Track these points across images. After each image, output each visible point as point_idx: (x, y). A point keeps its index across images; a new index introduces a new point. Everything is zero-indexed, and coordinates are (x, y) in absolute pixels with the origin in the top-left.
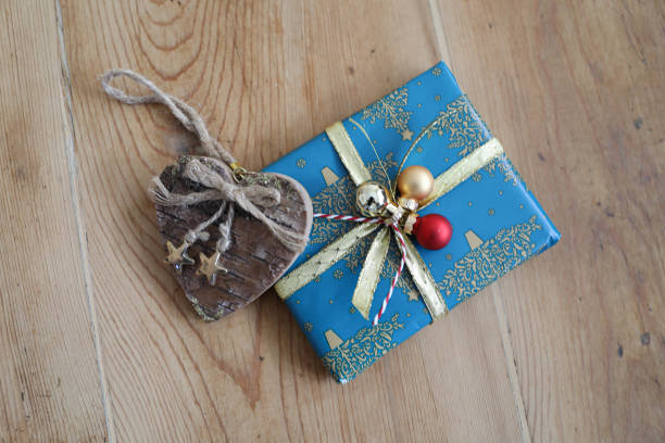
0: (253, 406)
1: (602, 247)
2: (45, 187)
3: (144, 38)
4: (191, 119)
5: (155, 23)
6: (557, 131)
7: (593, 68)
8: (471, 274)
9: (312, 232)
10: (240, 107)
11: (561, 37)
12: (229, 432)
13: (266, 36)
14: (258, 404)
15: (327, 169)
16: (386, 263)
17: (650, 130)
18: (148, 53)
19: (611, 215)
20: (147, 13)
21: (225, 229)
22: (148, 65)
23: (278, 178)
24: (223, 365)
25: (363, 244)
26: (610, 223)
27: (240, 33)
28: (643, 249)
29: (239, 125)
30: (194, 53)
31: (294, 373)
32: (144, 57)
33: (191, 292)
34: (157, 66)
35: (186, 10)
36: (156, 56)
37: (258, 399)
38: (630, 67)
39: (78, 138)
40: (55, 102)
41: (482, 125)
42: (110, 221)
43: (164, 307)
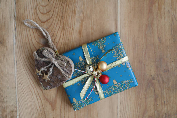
0: (53, 110)
1: (149, 87)
2: (7, 47)
3: (37, 10)
4: (47, 35)
5: (41, 5)
6: (145, 55)
7: (159, 38)
8: (112, 91)
9: (74, 73)
10: (61, 34)
11: (153, 29)
12: (46, 115)
13: (71, 14)
14: (54, 110)
15: (80, 57)
16: (91, 84)
17: (170, 58)
18: (38, 14)
19: (154, 79)
20: (39, 2)
21: (51, 69)
22: (38, 17)
23: (66, 60)
24: (47, 100)
25: (86, 78)
26: (153, 81)
27: (64, 12)
28: (160, 89)
29: (60, 38)
30: (50, 16)
31: (64, 104)
32: (37, 15)
33: (41, 82)
34: (40, 18)
35: (50, 3)
36: (40, 16)
37: (55, 109)
38: (170, 40)
39: (17, 35)
40: (12, 24)
41: (124, 52)
42: (23, 59)
43: (34, 83)
